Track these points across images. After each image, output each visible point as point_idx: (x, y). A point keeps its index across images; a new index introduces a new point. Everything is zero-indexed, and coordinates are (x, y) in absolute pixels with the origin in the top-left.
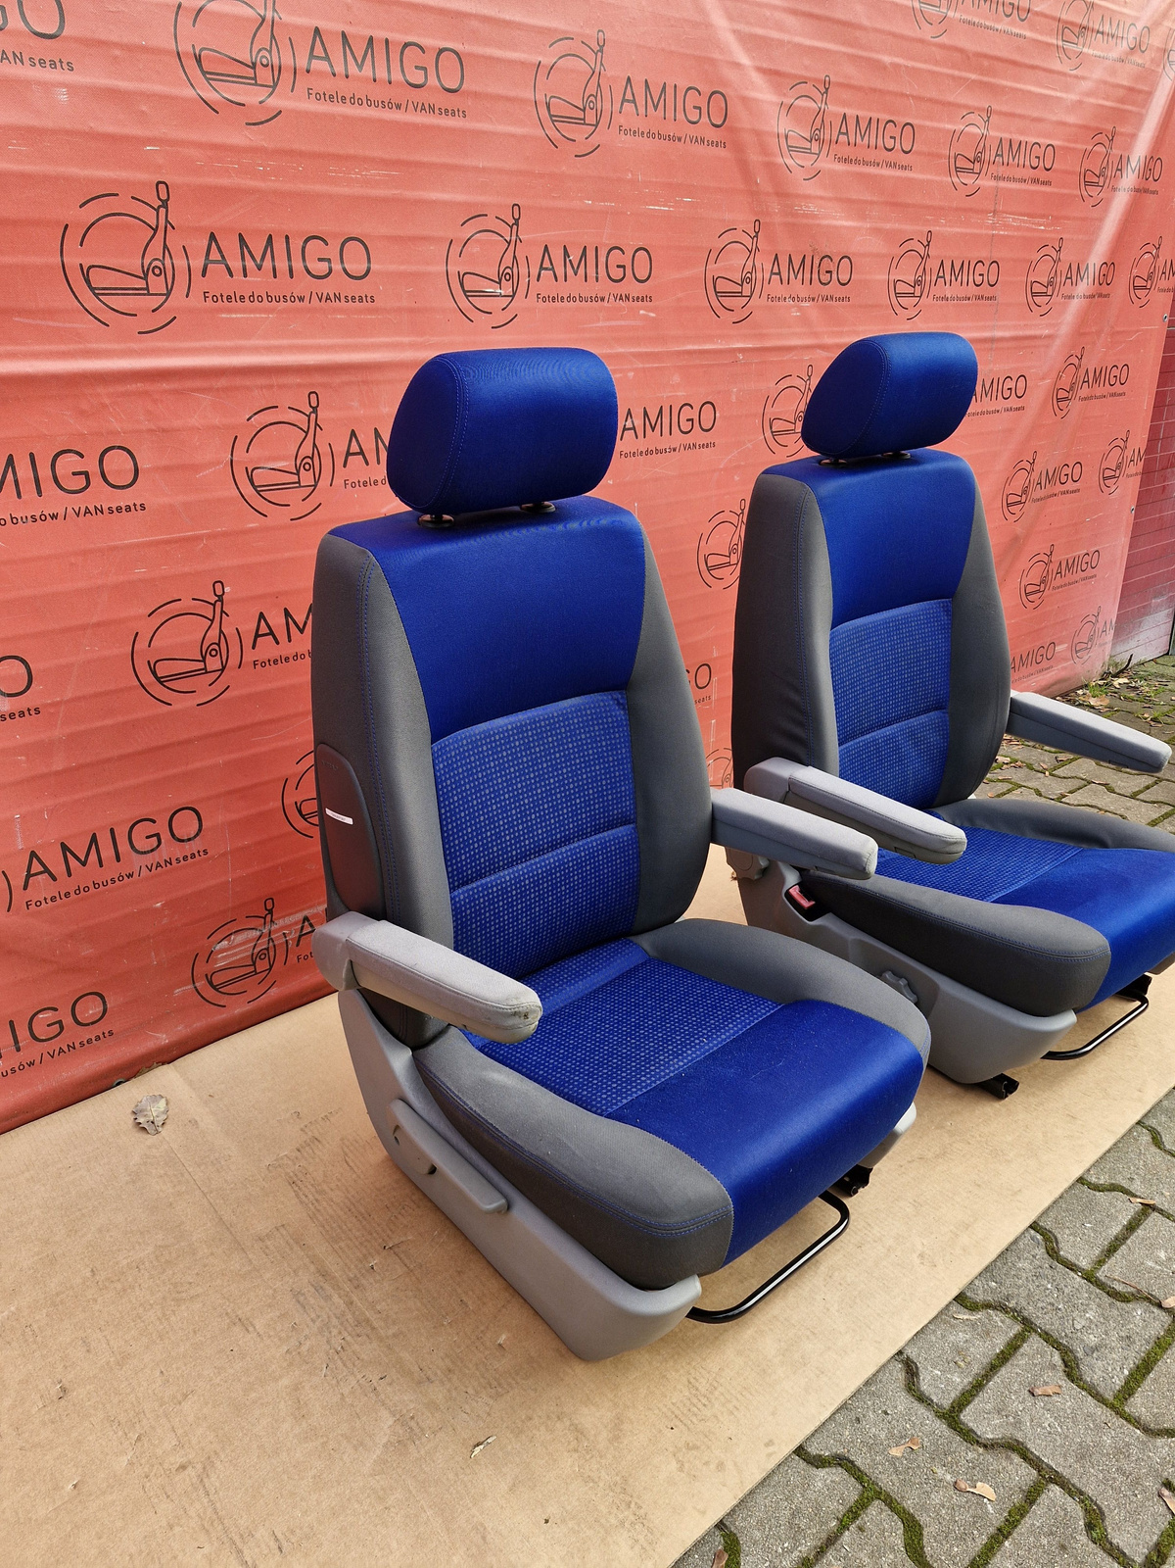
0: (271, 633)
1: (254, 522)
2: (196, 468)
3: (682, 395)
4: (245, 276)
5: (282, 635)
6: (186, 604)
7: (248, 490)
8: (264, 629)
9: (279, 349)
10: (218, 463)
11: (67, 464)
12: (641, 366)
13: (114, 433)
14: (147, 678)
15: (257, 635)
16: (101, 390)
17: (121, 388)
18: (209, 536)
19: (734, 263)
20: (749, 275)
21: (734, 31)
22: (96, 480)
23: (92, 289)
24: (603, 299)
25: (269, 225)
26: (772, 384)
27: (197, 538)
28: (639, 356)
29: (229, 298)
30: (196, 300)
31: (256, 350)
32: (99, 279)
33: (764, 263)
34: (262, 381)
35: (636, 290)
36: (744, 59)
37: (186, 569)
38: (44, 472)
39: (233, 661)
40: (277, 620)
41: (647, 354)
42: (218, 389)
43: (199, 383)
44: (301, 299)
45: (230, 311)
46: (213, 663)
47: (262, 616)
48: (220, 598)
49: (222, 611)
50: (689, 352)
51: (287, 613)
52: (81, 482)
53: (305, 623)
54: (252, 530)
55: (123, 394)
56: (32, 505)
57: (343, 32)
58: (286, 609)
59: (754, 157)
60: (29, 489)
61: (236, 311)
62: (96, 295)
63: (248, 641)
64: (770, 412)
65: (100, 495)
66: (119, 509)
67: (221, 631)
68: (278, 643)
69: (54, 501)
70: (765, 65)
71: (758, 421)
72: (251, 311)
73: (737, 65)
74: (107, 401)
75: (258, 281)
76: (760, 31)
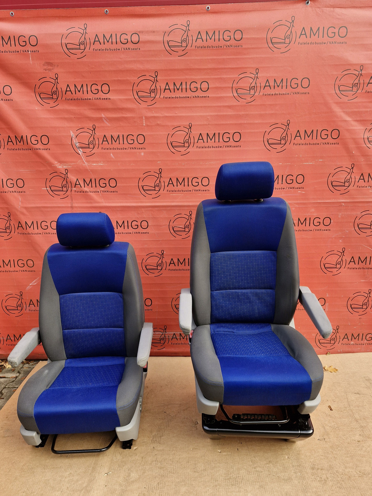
0: (174, 263)
1: (173, 238)
2: (161, 226)
3: (315, 215)
4: (177, 186)
5: (176, 264)
6: (155, 254)
7: (172, 231)
8: (172, 262)
9: (184, 202)
10: (166, 225)
11: (134, 223)
12: (298, 206)
13: (144, 218)
14: (144, 268)
15: (170, 263)
16: (143, 209)
17: (147, 209)
18: (162, 240)
19: (342, 177)
20: (348, 180)
21: (344, 112)
22: (139, 227)
23: (144, 190)
24: (284, 189)
25: (184, 176)
26: (359, 213)
27: (159, 241)
28: (297, 204)
29: (173, 191)
30: (165, 191)
31: (178, 202)
32: (145, 188)
33: (356, 176)
34: (178, 208)
35: (297, 186)
36: (348, 119)
37: (156, 247)
38: (130, 224)
39: (164, 268)
40: (176, 261)
41: (301, 203)
42: (168, 210)
43: (164, 208)
44: (190, 191)
45: (173, 194)
46: (159, 268)
47: (172, 259)
48: (163, 254)
49: (163, 257)
50: (320, 203)
51: (178, 260)
52: (136, 227)
53: (183, 262)
54: (172, 240)
55: (147, 210)
56: (126, 230)
57: (207, 133)
58: (178, 259)
59: (352, 146)
60: (126, 227)
61: (174, 194)
62: (144, 191)
63: (168, 264)
64: (357, 221)
65: (140, 230)
66: (143, 233)
67: (162, 261)
68: (175, 266)
69: (131, 230)
70: (358, 119)
71: (352, 224)
72: (178, 194)
73: (345, 121)
74: (144, 211)
75: (180, 187)
76: (356, 110)
